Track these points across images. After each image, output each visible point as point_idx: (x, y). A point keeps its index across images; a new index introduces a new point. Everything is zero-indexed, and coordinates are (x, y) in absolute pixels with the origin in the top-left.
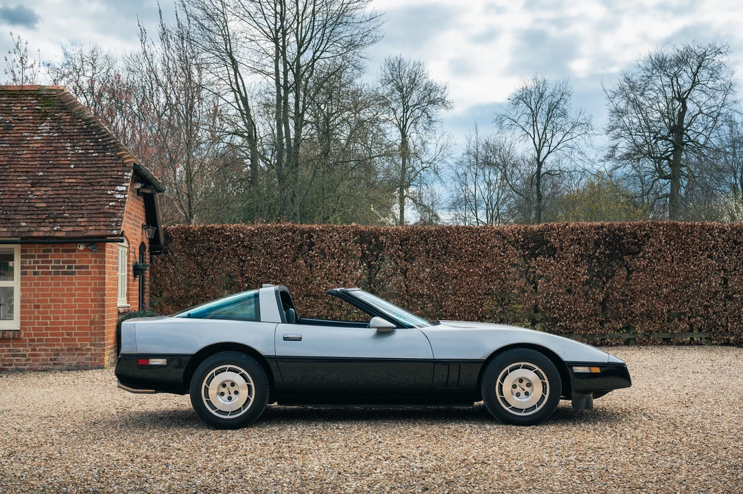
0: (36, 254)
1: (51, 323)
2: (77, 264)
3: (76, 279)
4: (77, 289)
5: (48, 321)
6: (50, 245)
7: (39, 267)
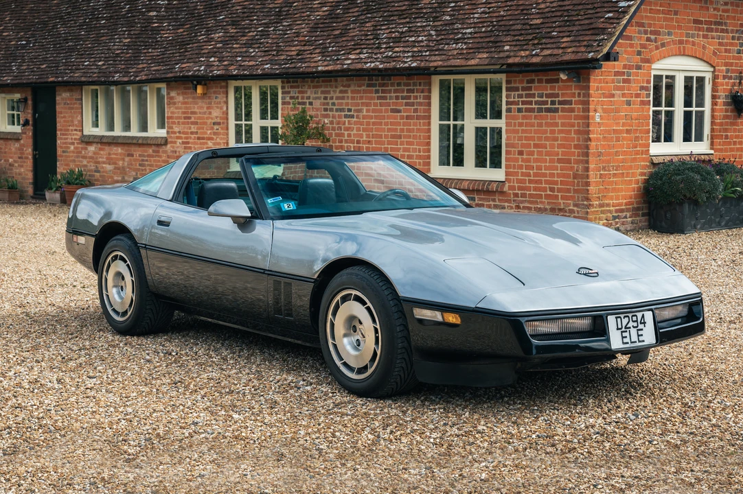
0: (520, 86)
1: (536, 175)
2: (560, 99)
3: (560, 117)
4: (560, 132)
5: (531, 172)
6: (533, 74)
7: (523, 103)
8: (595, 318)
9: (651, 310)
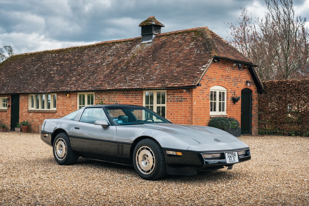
0: (171, 94)
1: (176, 121)
2: (184, 98)
3: (183, 103)
4: (184, 108)
7: (172, 99)
8: (221, 154)
9: (237, 151)
